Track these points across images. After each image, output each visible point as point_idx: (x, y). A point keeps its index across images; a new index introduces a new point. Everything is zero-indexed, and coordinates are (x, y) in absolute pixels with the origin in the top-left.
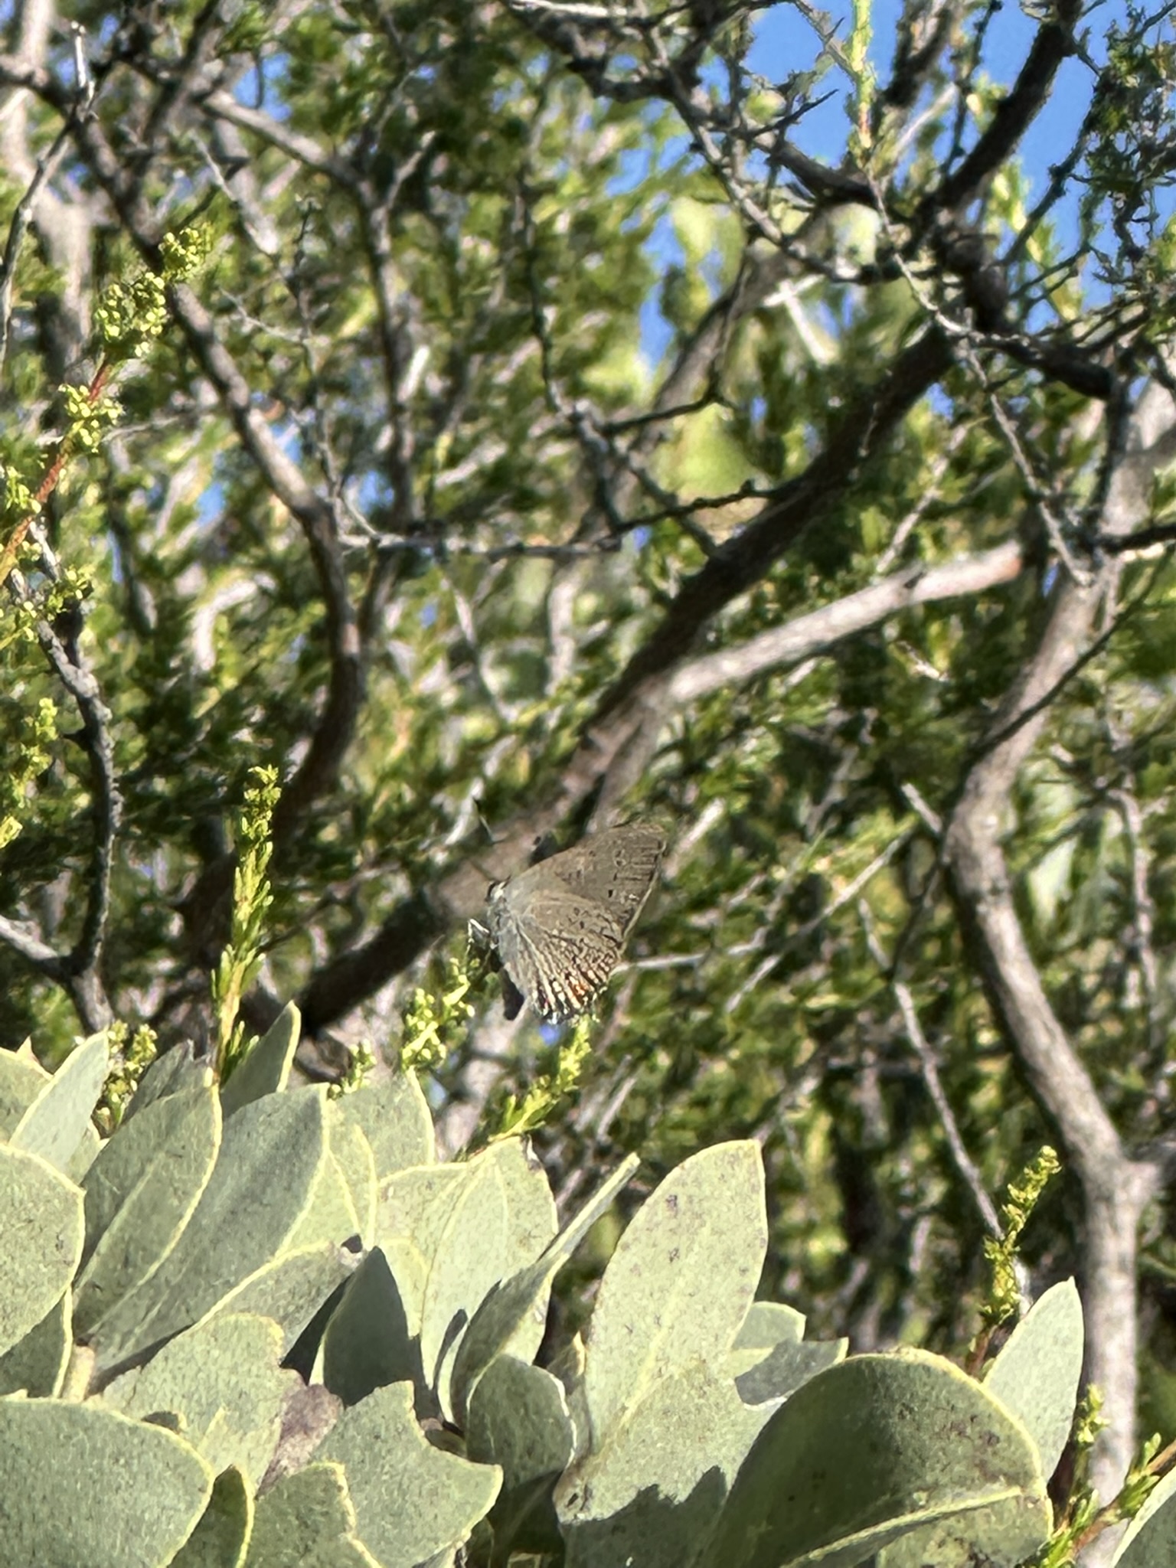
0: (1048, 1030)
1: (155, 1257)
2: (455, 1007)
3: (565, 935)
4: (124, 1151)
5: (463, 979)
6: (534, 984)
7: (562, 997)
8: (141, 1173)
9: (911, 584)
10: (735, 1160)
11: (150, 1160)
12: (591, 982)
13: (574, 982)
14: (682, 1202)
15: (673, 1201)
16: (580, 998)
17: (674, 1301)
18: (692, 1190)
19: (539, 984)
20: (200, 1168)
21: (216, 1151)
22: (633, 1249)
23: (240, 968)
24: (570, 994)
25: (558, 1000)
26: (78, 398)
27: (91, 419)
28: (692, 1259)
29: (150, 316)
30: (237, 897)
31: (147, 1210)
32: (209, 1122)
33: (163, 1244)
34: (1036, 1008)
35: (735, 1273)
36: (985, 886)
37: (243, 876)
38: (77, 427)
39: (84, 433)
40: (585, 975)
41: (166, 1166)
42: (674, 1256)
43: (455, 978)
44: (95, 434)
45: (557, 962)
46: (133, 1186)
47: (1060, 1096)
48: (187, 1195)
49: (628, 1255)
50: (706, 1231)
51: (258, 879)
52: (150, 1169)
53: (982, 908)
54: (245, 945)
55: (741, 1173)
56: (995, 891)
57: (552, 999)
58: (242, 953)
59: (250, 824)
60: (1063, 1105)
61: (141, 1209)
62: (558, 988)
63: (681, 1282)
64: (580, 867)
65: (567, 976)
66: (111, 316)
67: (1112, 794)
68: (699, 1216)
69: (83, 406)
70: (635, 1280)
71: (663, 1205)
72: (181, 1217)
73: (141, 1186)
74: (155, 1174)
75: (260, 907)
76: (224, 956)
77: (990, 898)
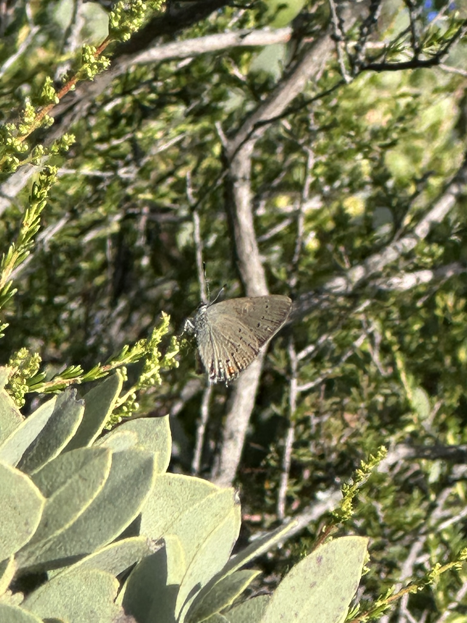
0: (252, 245)
1: (61, 526)
2: (171, 360)
3: (231, 340)
4: (58, 470)
5: (177, 348)
6: (210, 361)
7: (222, 370)
8: (64, 483)
9: (243, 37)
10: (354, 545)
11: (70, 477)
12: (238, 368)
13: (230, 365)
14: (324, 560)
15: (319, 559)
16: (231, 374)
17: (307, 607)
18: (330, 555)
19: (213, 361)
20: (94, 489)
21: (104, 482)
22: (295, 578)
23: (16, 255)
24: (226, 370)
25: (220, 372)
26: (90, 52)
27: (94, 63)
28: (321, 588)
29: (135, 21)
30: (24, 222)
31: (63, 502)
32: (104, 465)
33: (67, 521)
34: (249, 235)
35: (339, 599)
36: (240, 175)
37: (29, 213)
38: (86, 66)
39: (89, 70)
40: (236, 364)
41: (77, 482)
42: (313, 585)
43: (174, 346)
44: (94, 72)
45: (224, 353)
46: (58, 487)
47: (250, 276)
48: (85, 500)
49: (292, 581)
50: (330, 577)
51: (36, 216)
52: (69, 481)
53: (236, 185)
54: (23, 246)
55: (355, 553)
56: (244, 179)
57: (217, 370)
58: (19, 249)
59: (39, 191)
60: (251, 279)
61: (60, 501)
62: (221, 366)
63: (312, 599)
64: (247, 308)
65: (227, 361)
66: (116, 16)
67: (305, 148)
68: (329, 569)
69: (91, 56)
70: (291, 592)
71: (314, 561)
72: (79, 510)
73: (62, 489)
74: (71, 485)
75: (33, 230)
76: (11, 248)
77: (240, 181)
